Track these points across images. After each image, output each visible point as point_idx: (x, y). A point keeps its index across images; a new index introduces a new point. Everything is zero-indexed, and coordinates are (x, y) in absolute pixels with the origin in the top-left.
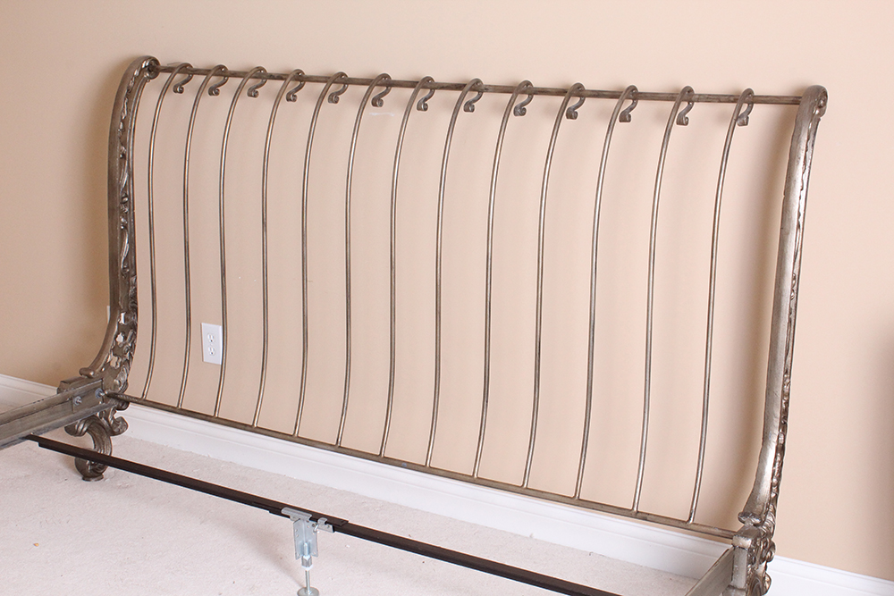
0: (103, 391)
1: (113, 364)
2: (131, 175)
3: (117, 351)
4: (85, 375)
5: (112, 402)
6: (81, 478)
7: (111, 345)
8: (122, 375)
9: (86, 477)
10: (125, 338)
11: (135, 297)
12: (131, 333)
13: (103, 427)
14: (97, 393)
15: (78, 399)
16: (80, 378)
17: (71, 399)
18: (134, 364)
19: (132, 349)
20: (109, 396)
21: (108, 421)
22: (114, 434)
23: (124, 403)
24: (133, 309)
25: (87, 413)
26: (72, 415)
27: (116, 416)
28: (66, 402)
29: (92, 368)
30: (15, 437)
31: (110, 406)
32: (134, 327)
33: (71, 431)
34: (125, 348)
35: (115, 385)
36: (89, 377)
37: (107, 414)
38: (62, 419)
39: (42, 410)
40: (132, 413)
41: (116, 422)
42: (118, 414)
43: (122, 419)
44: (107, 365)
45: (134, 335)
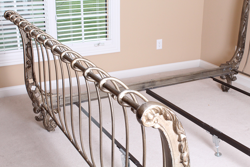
0: (232, 68)
1: (235, 62)
2: (249, 10)
3: (237, 58)
4: (228, 63)
5: (233, 72)
6: (222, 91)
7: (236, 56)
8: (237, 65)
9: (224, 91)
10: (240, 55)
11: (244, 44)
12: (242, 54)
13: (230, 78)
14: (230, 68)
15: (225, 69)
16: (226, 64)
17: (223, 69)
18: (241, 62)
19: (241, 58)
20: (233, 70)
21: (231, 76)
22: (233, 80)
23: (237, 72)
24: (243, 47)
25: (227, 74)
26: (223, 74)
27: (234, 76)
28: (221, 69)
29: (230, 62)
30: (207, 77)
31: (233, 73)
32: (243, 52)
33: (222, 77)
34: (239, 58)
35: (235, 67)
36: (229, 64)
37: (232, 75)
38: (220, 74)
39: (215, 71)
40: (238, 76)
41: (234, 77)
42: (235, 75)
43: (235, 77)
44: (234, 61)
45: (243, 54)
